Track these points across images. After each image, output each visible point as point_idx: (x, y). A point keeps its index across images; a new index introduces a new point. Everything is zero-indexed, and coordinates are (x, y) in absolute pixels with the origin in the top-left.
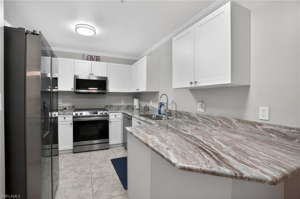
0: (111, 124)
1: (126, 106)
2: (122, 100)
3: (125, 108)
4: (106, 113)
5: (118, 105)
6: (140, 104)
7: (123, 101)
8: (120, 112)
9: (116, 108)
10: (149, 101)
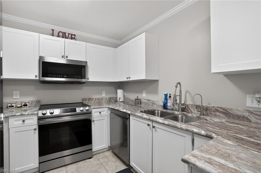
0: (94, 124)
1: (107, 99)
2: (103, 92)
3: (107, 101)
4: (88, 110)
5: (98, 97)
6: (124, 96)
7: (105, 92)
8: (106, 107)
9: (96, 102)
10: (141, 92)
